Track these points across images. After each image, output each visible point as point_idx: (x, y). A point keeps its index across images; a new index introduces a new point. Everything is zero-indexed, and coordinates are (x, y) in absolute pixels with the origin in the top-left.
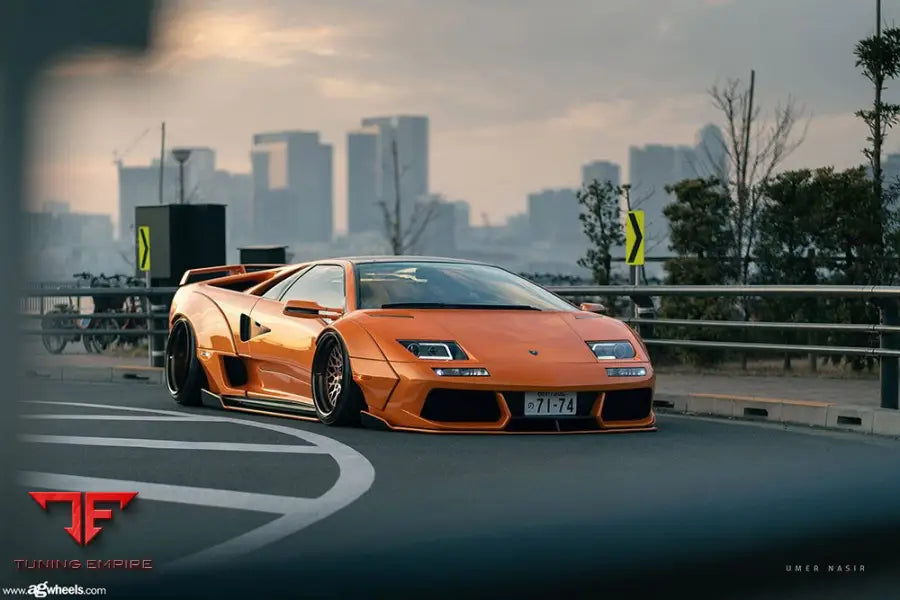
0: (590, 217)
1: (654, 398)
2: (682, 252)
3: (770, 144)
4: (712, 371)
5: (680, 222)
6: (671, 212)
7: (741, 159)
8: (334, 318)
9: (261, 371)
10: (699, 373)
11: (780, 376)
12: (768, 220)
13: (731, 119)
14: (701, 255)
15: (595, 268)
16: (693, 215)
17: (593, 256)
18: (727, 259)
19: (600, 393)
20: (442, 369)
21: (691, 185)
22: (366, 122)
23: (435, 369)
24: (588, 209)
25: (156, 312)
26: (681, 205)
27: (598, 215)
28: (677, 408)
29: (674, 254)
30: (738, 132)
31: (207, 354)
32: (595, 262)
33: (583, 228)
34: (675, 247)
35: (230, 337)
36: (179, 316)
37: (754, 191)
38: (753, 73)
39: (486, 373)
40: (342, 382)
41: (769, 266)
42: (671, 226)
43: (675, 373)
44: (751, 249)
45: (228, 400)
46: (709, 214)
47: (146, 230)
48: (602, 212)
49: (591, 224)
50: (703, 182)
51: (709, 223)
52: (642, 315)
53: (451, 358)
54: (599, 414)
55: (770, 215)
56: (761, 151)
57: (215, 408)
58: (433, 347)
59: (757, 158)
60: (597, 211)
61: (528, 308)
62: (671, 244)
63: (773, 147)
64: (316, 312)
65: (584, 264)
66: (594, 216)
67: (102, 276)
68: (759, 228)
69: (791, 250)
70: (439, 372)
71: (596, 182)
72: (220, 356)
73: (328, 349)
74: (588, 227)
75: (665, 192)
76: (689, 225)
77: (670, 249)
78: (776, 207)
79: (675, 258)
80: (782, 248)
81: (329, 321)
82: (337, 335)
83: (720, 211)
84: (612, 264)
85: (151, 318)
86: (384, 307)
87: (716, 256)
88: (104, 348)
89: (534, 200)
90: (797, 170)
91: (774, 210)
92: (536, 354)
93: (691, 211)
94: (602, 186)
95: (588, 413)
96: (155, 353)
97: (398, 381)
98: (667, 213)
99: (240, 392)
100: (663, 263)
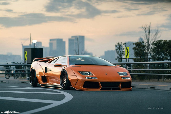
0: (118, 50)
1: (131, 85)
2: (136, 57)
3: (154, 37)
4: (143, 81)
5: (136, 51)
6: (134, 49)
7: (148, 40)
8: (65, 67)
9: (49, 79)
10: (140, 82)
11: (157, 82)
12: (154, 50)
13: (146, 32)
14: (140, 57)
15: (119, 60)
16: (139, 49)
17: (118, 58)
18: (146, 58)
19: (120, 82)
20: (87, 77)
21: (138, 43)
22: (72, 37)
23: (86, 77)
24: (117, 48)
25: (28, 69)
26: (136, 47)
27: (119, 49)
28: (136, 87)
29: (135, 57)
30: (147, 35)
31: (38, 76)
32: (119, 59)
33: (116, 52)
34: (135, 56)
35: (43, 72)
36: (32, 68)
37: (151, 44)
38: (150, 23)
39: (96, 78)
40: (66, 80)
41: (154, 59)
42: (134, 51)
43: (135, 81)
44: (151, 56)
45: (42, 85)
46: (142, 49)
47: (26, 52)
48: (120, 49)
49: (118, 51)
50: (141, 42)
51: (142, 51)
52: (129, 68)
53: (89, 75)
54: (120, 87)
55: (155, 49)
56: (152, 39)
57: (40, 87)
58: (86, 73)
59: (151, 40)
60: (119, 48)
61: (105, 65)
62: (134, 55)
63: (154, 38)
64: (61, 66)
65: (117, 59)
66: (118, 49)
67: (17, 63)
68: (153, 52)
69: (159, 56)
70: (87, 78)
71: (119, 43)
72: (41, 76)
73: (63, 73)
74: (117, 52)
75: (133, 45)
76: (138, 51)
77: (134, 56)
78: (156, 47)
79: (135, 58)
80: (157, 56)
81: (64, 68)
82: (65, 70)
83: (144, 48)
84: (122, 59)
85: (27, 70)
86: (75, 65)
87: (143, 57)
88: (18, 78)
89: (106, 53)
90: (160, 40)
91: (155, 48)
92: (107, 74)
93: (138, 48)
94: (120, 43)
95: (118, 87)
96: (28, 78)
97: (78, 80)
98: (133, 49)
99: (45, 83)
100: (133, 59)
